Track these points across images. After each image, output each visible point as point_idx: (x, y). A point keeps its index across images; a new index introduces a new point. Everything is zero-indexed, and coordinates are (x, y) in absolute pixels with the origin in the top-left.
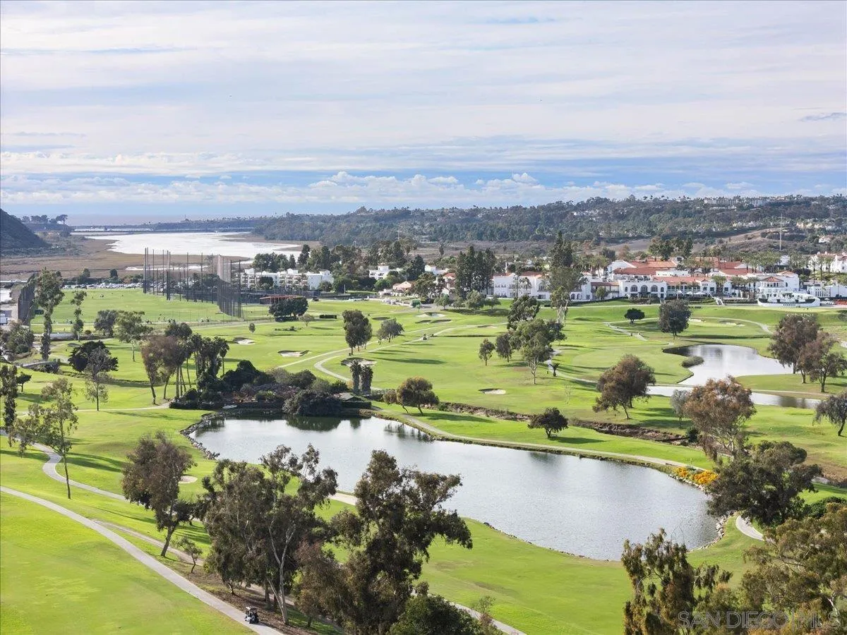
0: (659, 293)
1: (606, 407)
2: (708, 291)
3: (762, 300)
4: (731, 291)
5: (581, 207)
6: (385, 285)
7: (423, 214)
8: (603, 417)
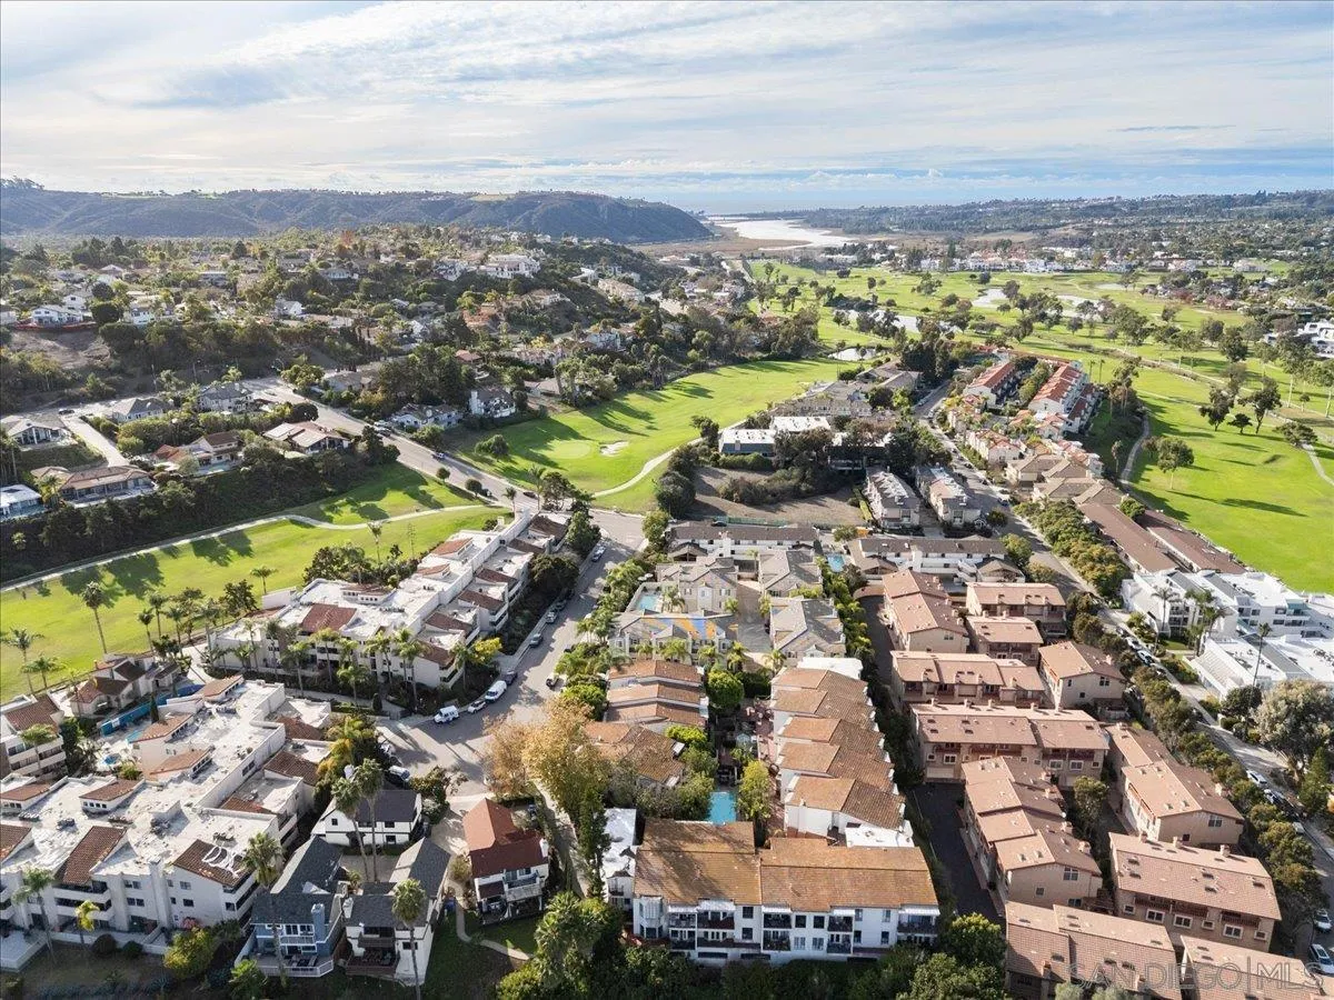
0: (985, 268)
2: (1006, 267)
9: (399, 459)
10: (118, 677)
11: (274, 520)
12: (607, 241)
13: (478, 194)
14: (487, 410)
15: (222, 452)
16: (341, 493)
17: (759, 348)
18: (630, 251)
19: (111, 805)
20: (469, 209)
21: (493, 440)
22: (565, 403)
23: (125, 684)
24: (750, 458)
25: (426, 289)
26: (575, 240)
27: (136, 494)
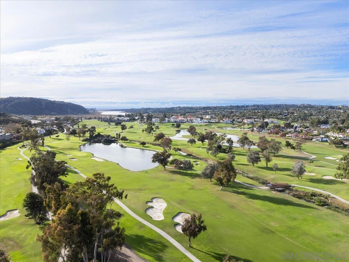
0: (178, 121)
1: (155, 141)
2: (186, 121)
3: (194, 123)
4: (190, 121)
5: (176, 108)
6: (137, 120)
7: (152, 108)
8: (155, 142)
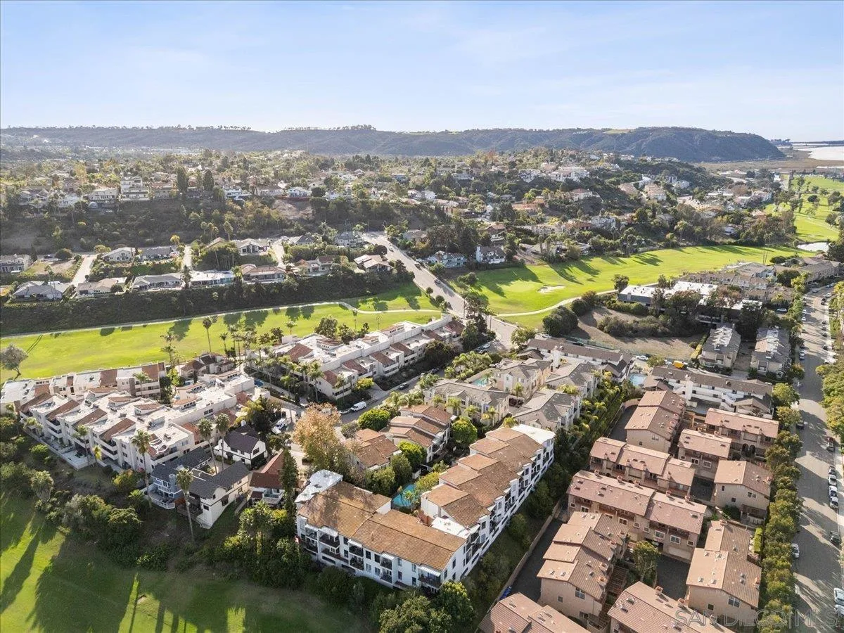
9: (414, 280)
10: (202, 362)
11: (332, 303)
12: (675, 159)
13: (609, 130)
14: (484, 259)
15: (325, 266)
16: (373, 294)
17: (732, 236)
18: (691, 167)
19: (143, 412)
20: (601, 139)
21: (468, 276)
22: (543, 259)
23: (202, 365)
24: (633, 306)
25: (510, 187)
26: (649, 159)
27: (276, 281)
